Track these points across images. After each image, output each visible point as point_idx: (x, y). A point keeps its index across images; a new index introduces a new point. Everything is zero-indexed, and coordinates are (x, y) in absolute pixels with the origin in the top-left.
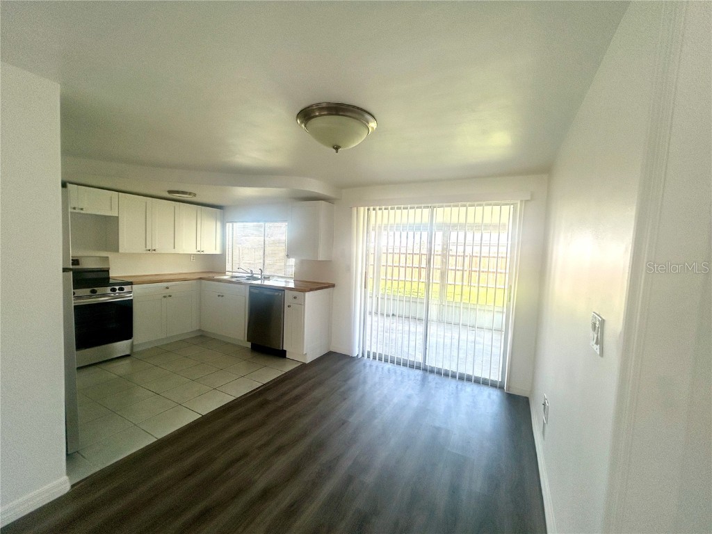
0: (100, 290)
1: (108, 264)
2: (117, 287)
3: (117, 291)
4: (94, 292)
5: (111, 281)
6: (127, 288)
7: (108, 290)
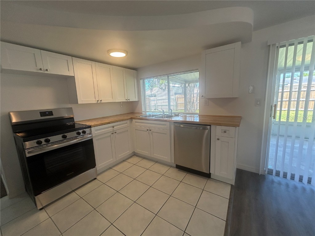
0: (69, 135)
1: (73, 114)
2: (81, 131)
3: (81, 134)
4: (64, 137)
5: (77, 127)
6: (87, 130)
7: (74, 134)
